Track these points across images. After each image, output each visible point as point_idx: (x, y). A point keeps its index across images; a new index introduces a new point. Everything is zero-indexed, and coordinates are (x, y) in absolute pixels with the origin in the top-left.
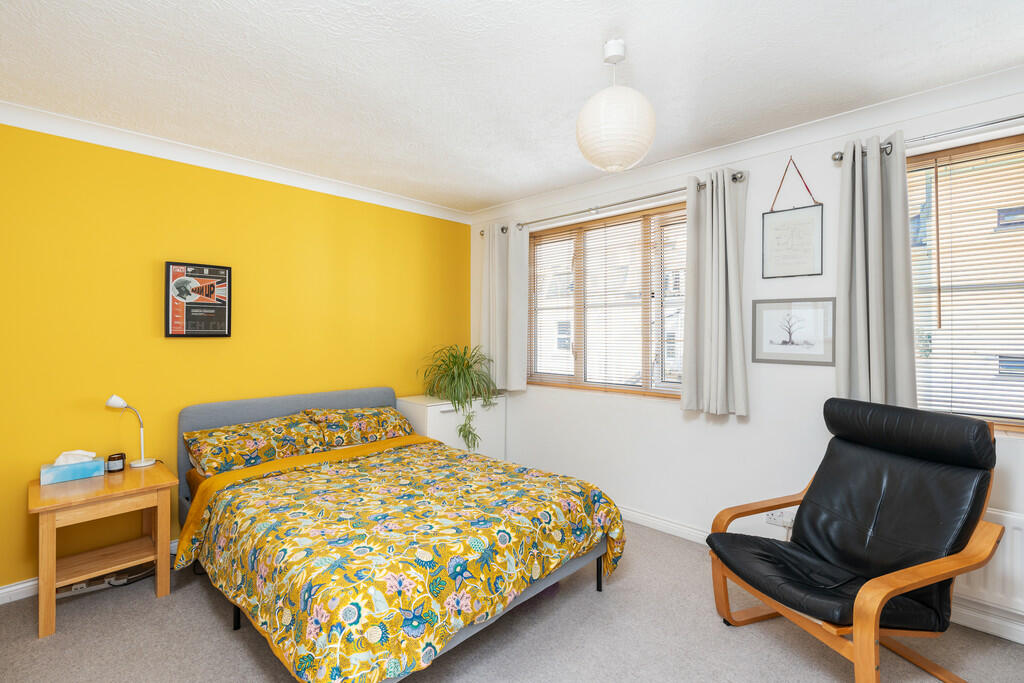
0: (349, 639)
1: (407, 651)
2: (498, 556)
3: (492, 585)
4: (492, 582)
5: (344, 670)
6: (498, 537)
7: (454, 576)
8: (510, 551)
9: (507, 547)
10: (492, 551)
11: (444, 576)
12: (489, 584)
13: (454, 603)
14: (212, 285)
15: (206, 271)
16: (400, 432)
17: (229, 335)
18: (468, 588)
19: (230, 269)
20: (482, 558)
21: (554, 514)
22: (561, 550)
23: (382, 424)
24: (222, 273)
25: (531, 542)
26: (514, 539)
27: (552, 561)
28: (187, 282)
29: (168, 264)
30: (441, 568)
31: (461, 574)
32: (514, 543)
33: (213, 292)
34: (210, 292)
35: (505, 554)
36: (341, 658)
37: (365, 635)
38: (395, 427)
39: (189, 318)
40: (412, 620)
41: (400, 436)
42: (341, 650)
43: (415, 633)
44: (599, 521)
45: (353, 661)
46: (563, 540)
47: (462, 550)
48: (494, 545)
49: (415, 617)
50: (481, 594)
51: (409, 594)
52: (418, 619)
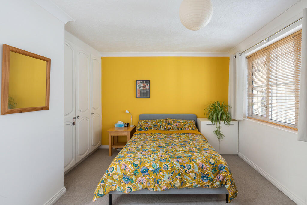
0: (109, 175)
1: (123, 186)
2: (161, 173)
3: (156, 181)
4: (156, 180)
5: (105, 182)
6: (163, 166)
7: (142, 172)
8: (167, 172)
9: (166, 171)
10: (160, 170)
11: (139, 171)
12: (155, 180)
13: (141, 180)
14: (146, 85)
15: (144, 82)
16: (190, 129)
17: (149, 97)
18: (146, 178)
19: (149, 81)
20: (154, 171)
21: (193, 167)
22: (193, 181)
23: (184, 125)
24: (148, 82)
25: (178, 173)
26: (169, 169)
27: (188, 184)
28: (141, 85)
29: (137, 81)
30: (139, 168)
31: (145, 172)
32: (169, 170)
33: (146, 87)
34: (145, 87)
35: (164, 173)
36: (105, 179)
37: (113, 176)
38: (189, 127)
39: (141, 93)
40: (126, 178)
41: (190, 130)
42: (106, 176)
43: (125, 182)
44: (220, 178)
45: (108, 181)
46: (195, 178)
47: (149, 165)
48: (160, 168)
49: (127, 178)
50: (151, 182)
51: (127, 171)
52: (128, 179)
